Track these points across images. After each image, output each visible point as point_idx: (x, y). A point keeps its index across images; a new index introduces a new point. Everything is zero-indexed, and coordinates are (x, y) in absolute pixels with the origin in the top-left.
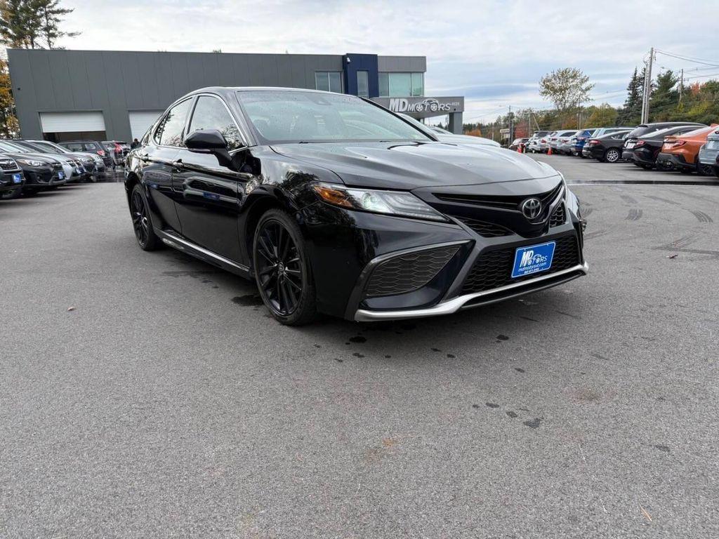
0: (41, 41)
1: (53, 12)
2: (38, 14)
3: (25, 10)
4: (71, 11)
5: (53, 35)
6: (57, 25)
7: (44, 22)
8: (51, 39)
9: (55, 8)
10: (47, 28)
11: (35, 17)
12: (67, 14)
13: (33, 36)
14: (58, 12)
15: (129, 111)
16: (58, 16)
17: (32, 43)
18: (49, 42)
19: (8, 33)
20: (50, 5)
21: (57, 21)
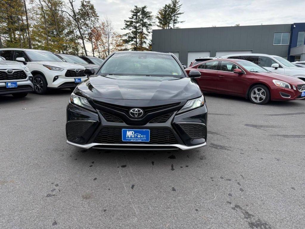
0: (171, 25)
1: (177, 14)
2: (172, 15)
3: (169, 14)
4: (183, 13)
5: (176, 23)
6: (178, 19)
7: (173, 18)
8: (174, 24)
9: (178, 13)
10: (174, 20)
11: (171, 16)
12: (181, 14)
13: (169, 23)
14: (179, 14)
15: (188, 52)
16: (178, 16)
17: (168, 26)
18: (174, 25)
19: (162, 23)
20: (176, 12)
21: (178, 17)
